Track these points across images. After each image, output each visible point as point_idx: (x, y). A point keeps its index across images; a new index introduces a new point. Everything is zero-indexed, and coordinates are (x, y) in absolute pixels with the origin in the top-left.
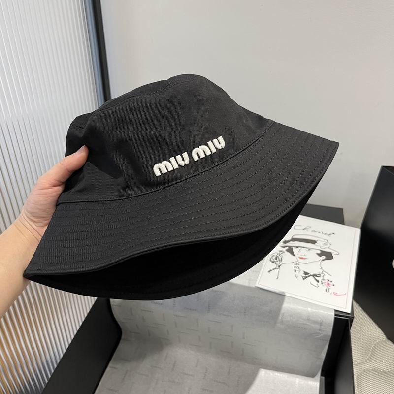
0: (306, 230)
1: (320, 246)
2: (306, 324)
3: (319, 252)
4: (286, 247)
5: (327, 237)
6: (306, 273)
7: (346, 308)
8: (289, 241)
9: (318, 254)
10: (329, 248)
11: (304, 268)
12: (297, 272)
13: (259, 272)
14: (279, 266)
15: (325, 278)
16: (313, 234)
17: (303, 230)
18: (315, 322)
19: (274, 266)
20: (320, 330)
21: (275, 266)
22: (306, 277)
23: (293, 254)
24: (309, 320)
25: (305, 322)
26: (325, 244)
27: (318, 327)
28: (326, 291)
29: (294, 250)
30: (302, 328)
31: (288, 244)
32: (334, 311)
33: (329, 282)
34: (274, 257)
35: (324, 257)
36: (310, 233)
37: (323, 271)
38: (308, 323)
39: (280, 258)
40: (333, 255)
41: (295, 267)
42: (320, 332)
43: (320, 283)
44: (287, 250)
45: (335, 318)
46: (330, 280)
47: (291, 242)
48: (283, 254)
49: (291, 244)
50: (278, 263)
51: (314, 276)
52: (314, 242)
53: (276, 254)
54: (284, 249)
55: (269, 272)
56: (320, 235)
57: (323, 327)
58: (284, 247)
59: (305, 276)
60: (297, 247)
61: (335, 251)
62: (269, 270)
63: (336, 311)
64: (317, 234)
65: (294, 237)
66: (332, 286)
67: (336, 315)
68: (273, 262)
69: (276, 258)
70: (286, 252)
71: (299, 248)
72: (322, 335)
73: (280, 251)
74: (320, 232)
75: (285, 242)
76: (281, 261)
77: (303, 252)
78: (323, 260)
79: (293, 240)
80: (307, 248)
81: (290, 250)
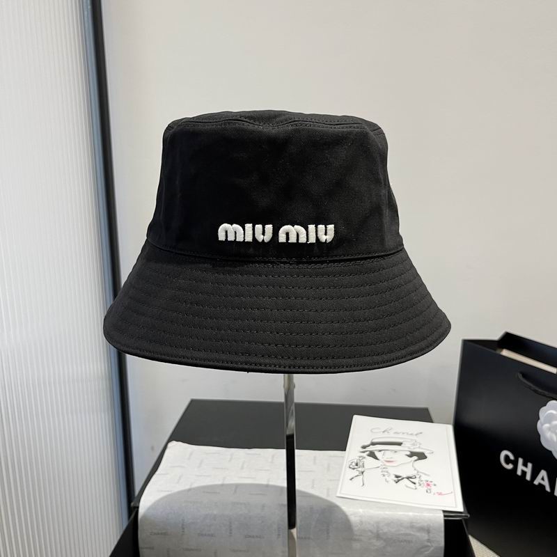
0: (386, 433)
1: (408, 447)
2: (410, 535)
3: (409, 453)
4: (367, 451)
7: (456, 507)
8: (369, 446)
9: (408, 456)
10: (419, 447)
11: (394, 471)
13: (339, 480)
14: (363, 473)
15: (422, 479)
17: (384, 432)
18: (422, 529)
20: (429, 541)
21: (357, 473)
22: (399, 481)
23: (376, 458)
24: (412, 527)
25: (408, 532)
26: (414, 445)
27: (425, 536)
28: (427, 492)
29: (377, 454)
30: (405, 541)
31: (368, 449)
32: (442, 512)
33: (429, 483)
34: (354, 464)
35: (415, 458)
36: (392, 434)
37: (418, 472)
38: (412, 533)
39: (361, 464)
40: (426, 455)
41: (382, 472)
42: (429, 544)
43: (417, 485)
44: (369, 455)
45: (445, 521)
46: (430, 480)
47: (371, 446)
48: (364, 460)
49: (372, 448)
50: (360, 469)
51: (408, 478)
52: (400, 444)
53: (355, 461)
54: (365, 455)
56: (405, 436)
57: (431, 535)
58: (364, 452)
59: (396, 479)
60: (380, 451)
61: (428, 450)
63: (444, 511)
64: (400, 436)
65: (375, 441)
66: (433, 487)
67: (445, 516)
68: (354, 469)
69: (357, 465)
70: (367, 457)
71: (383, 452)
72: (432, 549)
73: (360, 457)
74: (403, 433)
75: (364, 447)
76: (363, 466)
77: (388, 455)
78: (416, 460)
79: (373, 444)
80: (392, 450)
81: (372, 455)
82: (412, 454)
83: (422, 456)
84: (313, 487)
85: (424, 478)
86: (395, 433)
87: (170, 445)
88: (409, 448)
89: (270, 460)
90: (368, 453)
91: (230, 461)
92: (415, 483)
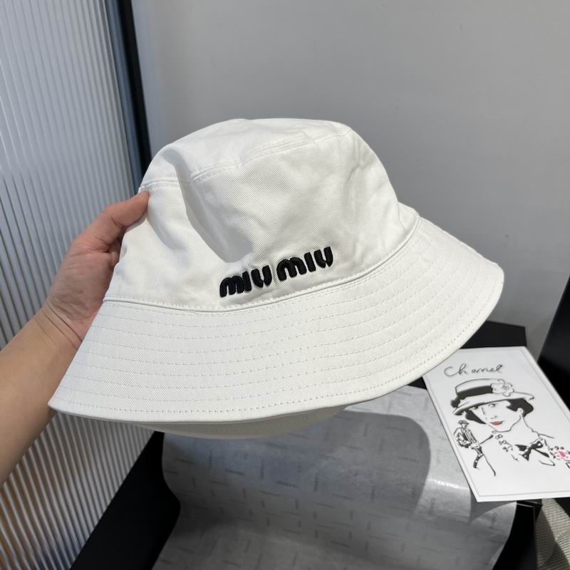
1: (502, 393)
6: (522, 448)
8: (458, 401)
10: (513, 392)
14: (480, 450)
15: (549, 445)
21: (475, 453)
22: (528, 455)
26: (505, 388)
29: (476, 413)
31: (461, 407)
34: (462, 438)
35: (521, 411)
39: (469, 435)
40: (529, 402)
43: (551, 457)
44: (469, 418)
47: (462, 402)
48: (469, 427)
49: (465, 405)
50: (474, 445)
51: (534, 448)
53: (460, 431)
58: (459, 413)
59: (523, 452)
60: (477, 408)
61: (526, 393)
68: (467, 446)
69: (465, 438)
73: (460, 423)
78: (524, 415)
79: (461, 397)
80: (489, 403)
82: (514, 405)
88: (505, 396)
90: (465, 413)
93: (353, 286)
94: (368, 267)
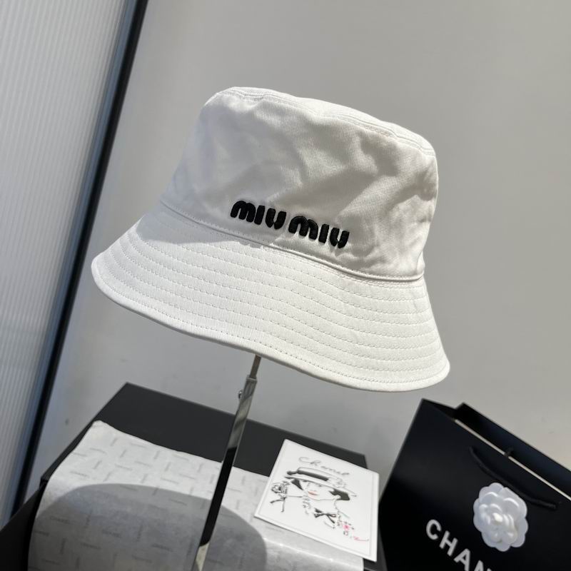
1: (332, 484)
3: (332, 490)
4: (292, 478)
5: (340, 477)
6: (317, 511)
8: (295, 473)
9: (331, 492)
10: (344, 487)
12: (307, 509)
14: (284, 498)
15: (341, 519)
16: (323, 470)
17: (312, 463)
19: (277, 497)
21: (279, 498)
22: (319, 515)
23: (300, 487)
26: (339, 483)
29: (302, 483)
31: (294, 476)
33: (348, 525)
34: (277, 488)
35: (338, 497)
36: (319, 467)
37: (339, 512)
39: (284, 489)
40: (349, 496)
41: (304, 502)
43: (336, 524)
44: (293, 483)
46: (349, 522)
47: (297, 474)
48: (288, 486)
49: (297, 476)
50: (282, 494)
51: (329, 515)
52: (325, 479)
53: (279, 485)
54: (289, 481)
55: (272, 502)
56: (332, 473)
58: (289, 478)
59: (316, 513)
60: (305, 481)
61: (352, 492)
62: (272, 500)
64: (327, 471)
65: (302, 470)
68: (276, 493)
69: (280, 489)
70: (291, 484)
71: (307, 483)
73: (284, 482)
74: (331, 470)
75: (290, 473)
76: (286, 493)
77: (313, 487)
78: (338, 500)
79: (299, 472)
80: (317, 484)
81: (296, 483)
82: (335, 493)
83: (345, 497)
84: (237, 508)
85: (343, 519)
86: (323, 467)
87: (95, 424)
88: (334, 485)
89: (198, 468)
90: (292, 480)
91: (155, 458)
92: (333, 522)
93: (347, 279)
94: (370, 273)
